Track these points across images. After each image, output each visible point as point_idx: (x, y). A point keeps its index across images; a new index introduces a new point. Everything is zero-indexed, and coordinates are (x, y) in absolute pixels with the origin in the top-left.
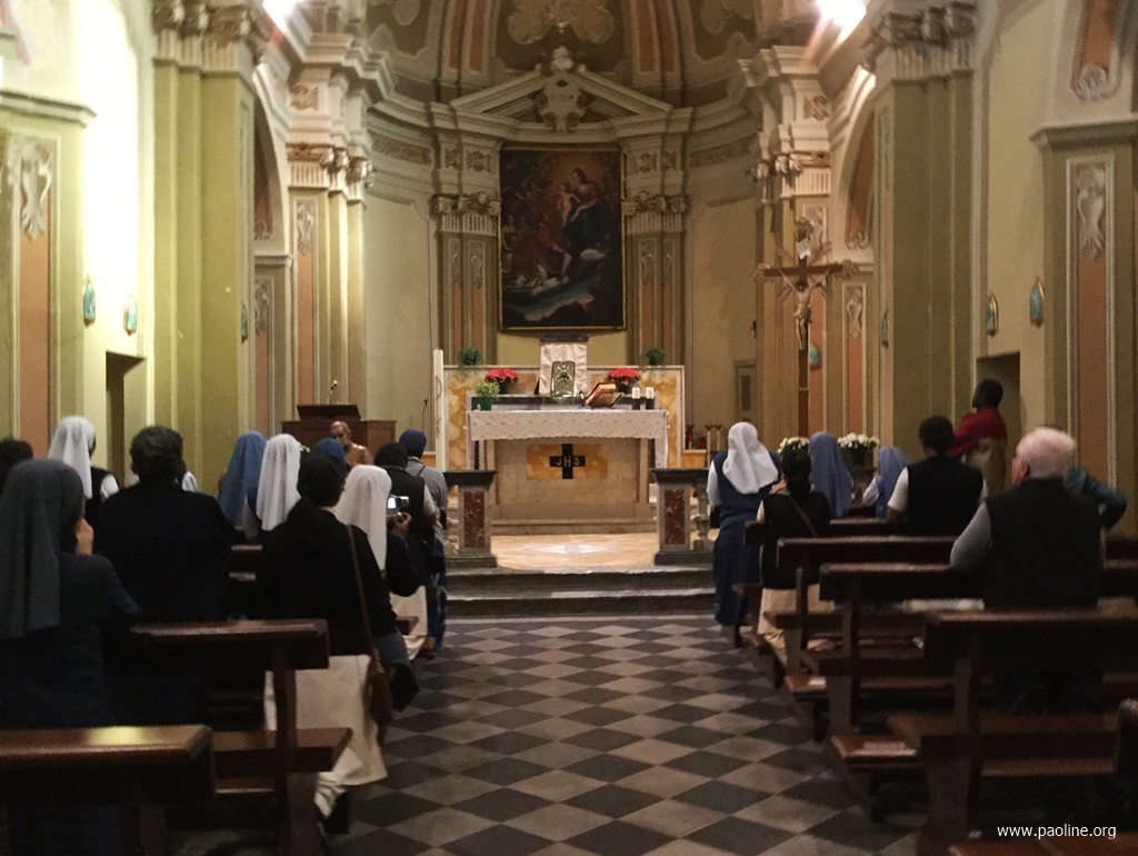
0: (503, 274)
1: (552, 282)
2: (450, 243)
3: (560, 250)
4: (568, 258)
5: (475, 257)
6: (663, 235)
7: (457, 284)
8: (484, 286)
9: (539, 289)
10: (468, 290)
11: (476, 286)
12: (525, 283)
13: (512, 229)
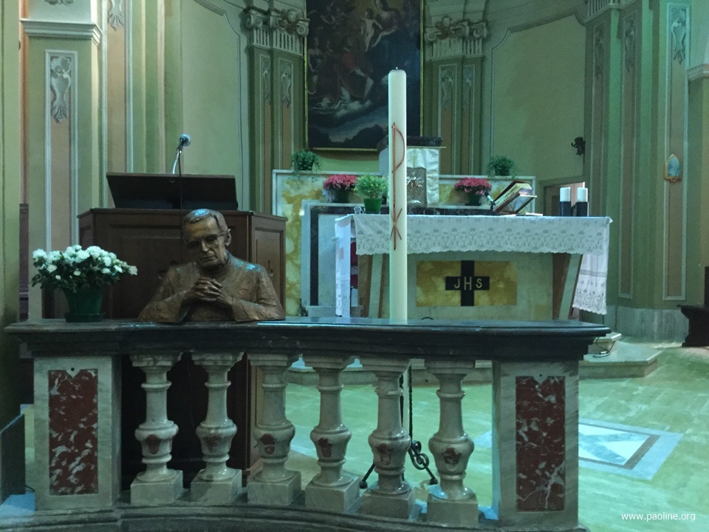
0: (309, 95)
1: (355, 106)
2: (261, 59)
3: (363, 75)
4: (370, 82)
5: (284, 75)
6: (463, 60)
7: (268, 101)
8: (292, 105)
9: (343, 112)
10: (278, 107)
11: (285, 105)
12: (330, 105)
13: (317, 52)
